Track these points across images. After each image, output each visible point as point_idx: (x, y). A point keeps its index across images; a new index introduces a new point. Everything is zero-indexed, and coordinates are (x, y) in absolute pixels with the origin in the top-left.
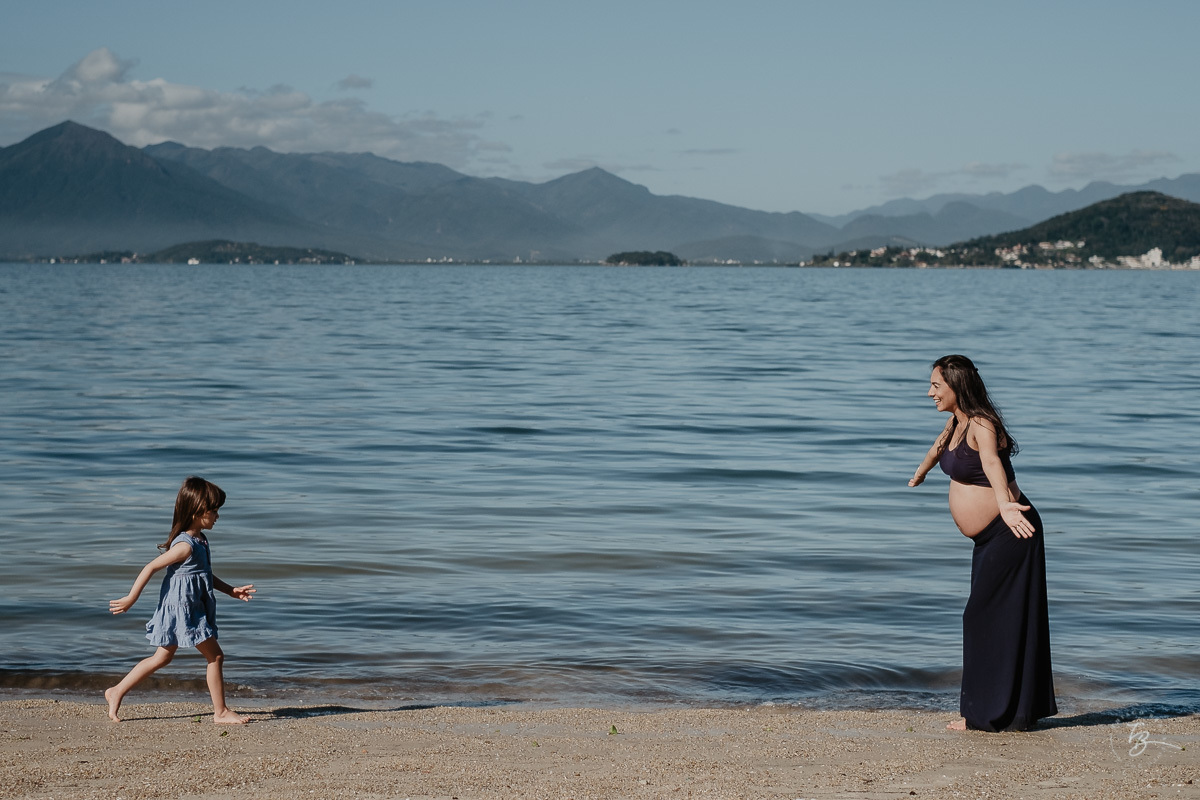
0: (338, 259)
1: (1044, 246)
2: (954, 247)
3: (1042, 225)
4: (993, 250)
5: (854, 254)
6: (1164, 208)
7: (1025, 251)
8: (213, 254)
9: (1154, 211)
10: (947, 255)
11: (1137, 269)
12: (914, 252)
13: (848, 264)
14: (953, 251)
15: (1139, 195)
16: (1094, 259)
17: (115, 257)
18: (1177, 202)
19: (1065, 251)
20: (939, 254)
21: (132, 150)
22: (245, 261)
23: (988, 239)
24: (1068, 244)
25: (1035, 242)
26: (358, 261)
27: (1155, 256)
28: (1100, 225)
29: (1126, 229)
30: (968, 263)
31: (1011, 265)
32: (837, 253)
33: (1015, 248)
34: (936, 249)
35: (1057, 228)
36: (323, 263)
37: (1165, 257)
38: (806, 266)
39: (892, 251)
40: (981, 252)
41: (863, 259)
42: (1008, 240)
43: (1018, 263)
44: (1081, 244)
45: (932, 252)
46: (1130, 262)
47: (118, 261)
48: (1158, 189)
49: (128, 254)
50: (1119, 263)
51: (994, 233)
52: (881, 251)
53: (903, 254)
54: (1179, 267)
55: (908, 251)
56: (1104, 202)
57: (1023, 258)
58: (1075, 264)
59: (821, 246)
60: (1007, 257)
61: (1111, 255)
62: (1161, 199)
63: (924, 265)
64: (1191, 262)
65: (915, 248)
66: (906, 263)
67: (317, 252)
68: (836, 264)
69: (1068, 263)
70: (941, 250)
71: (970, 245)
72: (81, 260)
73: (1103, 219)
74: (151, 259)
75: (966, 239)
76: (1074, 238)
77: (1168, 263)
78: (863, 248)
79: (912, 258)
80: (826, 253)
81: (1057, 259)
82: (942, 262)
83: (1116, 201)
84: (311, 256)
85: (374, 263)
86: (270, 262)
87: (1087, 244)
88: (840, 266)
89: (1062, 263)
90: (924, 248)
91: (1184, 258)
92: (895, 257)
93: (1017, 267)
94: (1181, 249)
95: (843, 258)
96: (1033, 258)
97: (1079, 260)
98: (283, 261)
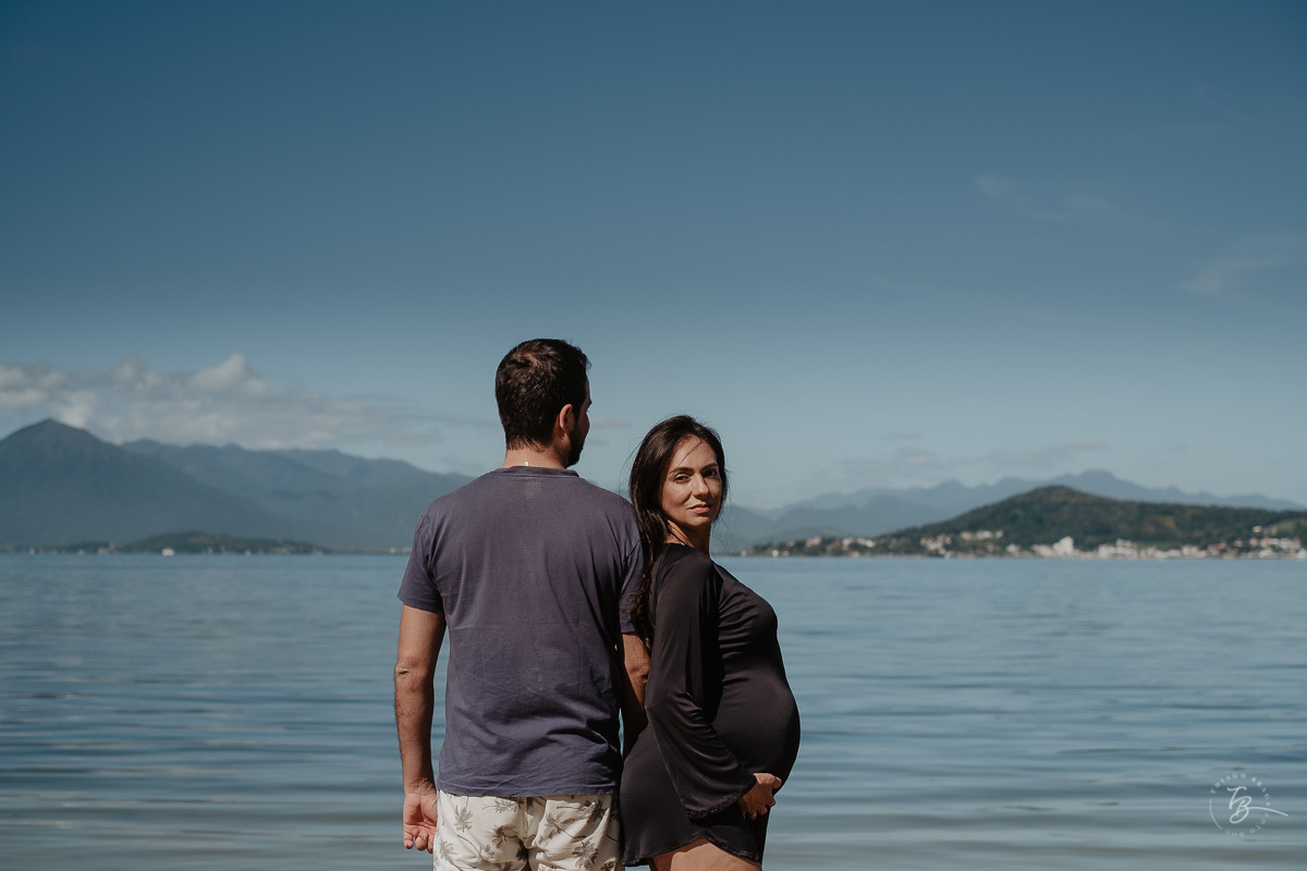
0: (305, 549)
1: (966, 536)
2: (883, 537)
3: (962, 518)
4: (919, 539)
5: (791, 544)
6: (1073, 501)
7: (948, 540)
8: (187, 544)
9: (1064, 504)
10: (876, 547)
11: (1051, 558)
12: (847, 542)
13: (786, 553)
14: (883, 541)
15: (1050, 490)
16: (1012, 548)
17: (91, 548)
18: (1085, 495)
19: (986, 541)
20: (870, 544)
21: (110, 447)
22: (217, 550)
23: (914, 530)
24: (987, 535)
25: (957, 532)
26: (326, 551)
27: (1066, 545)
28: (1015, 518)
29: (1039, 520)
30: (897, 551)
31: (936, 554)
32: (776, 543)
33: (941, 538)
34: (867, 538)
35: (978, 519)
36: (292, 553)
37: (1076, 545)
38: (748, 555)
39: (826, 542)
40: (909, 542)
41: (799, 548)
42: (933, 531)
43: (942, 552)
44: (999, 534)
45: (861, 541)
46: (1044, 550)
47: (95, 551)
48: (1067, 483)
49: (105, 545)
50: (1033, 552)
51: (919, 522)
52: (816, 541)
53: (837, 544)
54: (1089, 556)
55: (841, 540)
56: (1019, 496)
57: (947, 547)
58: (994, 553)
59: (760, 536)
60: (932, 546)
61: (1026, 544)
62: (1070, 492)
63: (856, 555)
64: (1097, 550)
65: (847, 537)
66: (839, 552)
67: (286, 543)
68: (775, 553)
69: (986, 551)
70: (872, 540)
71: (898, 535)
72: (60, 549)
73: (1020, 512)
74: (127, 549)
75: (894, 528)
76: (993, 529)
77: (1077, 553)
78: (800, 537)
79: (845, 548)
80: (764, 543)
81: (977, 548)
82: (873, 551)
83: (1031, 495)
84: (280, 546)
85: (341, 552)
86: (241, 551)
87: (1006, 535)
88: (780, 555)
89: (981, 552)
90: (857, 537)
91: (1092, 547)
92: (829, 547)
93: (941, 556)
94: (1089, 539)
95: (782, 548)
96: (956, 547)
97: (998, 548)
98: (254, 551)
